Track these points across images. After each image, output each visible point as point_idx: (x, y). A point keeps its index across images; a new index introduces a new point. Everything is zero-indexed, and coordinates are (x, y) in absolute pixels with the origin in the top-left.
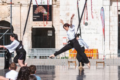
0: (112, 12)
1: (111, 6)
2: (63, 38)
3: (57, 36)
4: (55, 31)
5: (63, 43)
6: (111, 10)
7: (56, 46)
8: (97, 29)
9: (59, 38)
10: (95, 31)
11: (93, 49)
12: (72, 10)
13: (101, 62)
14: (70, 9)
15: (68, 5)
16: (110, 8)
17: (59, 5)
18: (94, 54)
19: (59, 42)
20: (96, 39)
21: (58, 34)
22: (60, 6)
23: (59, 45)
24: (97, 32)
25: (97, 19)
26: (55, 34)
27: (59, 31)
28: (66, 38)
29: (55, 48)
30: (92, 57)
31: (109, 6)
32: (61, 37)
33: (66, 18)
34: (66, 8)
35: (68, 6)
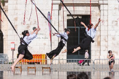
0: (61, 17)
1: (60, 11)
2: (11, 43)
3: (5, 41)
4: (3, 36)
5: (11, 48)
6: (60, 15)
7: (4, 51)
8: (45, 34)
9: (7, 43)
10: (44, 36)
11: (41, 55)
12: (20, 15)
13: (47, 68)
14: (18, 14)
15: (16, 9)
16: (59, 12)
17: (7, 9)
18: (42, 59)
19: (8, 47)
20: (45, 44)
21: (6, 39)
22: (8, 11)
23: (7, 50)
24: (46, 36)
25: (46, 23)
26: (3, 39)
27: (7, 35)
28: (14, 43)
29: (3, 53)
30: (41, 63)
31: (58, 11)
32: (9, 42)
33: (14, 23)
34: (15, 13)
35: (16, 11)
